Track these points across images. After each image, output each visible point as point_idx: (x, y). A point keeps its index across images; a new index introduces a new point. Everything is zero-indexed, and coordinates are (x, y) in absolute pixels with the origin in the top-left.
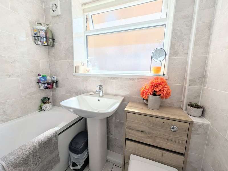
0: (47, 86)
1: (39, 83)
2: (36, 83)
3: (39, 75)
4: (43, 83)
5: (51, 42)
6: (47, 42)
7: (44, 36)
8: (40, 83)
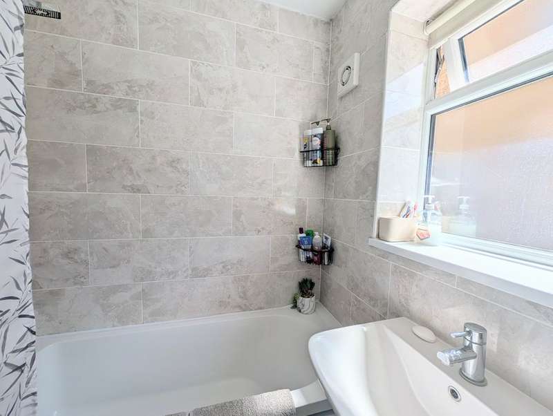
0: (311, 256)
1: (298, 246)
2: (294, 247)
3: (301, 231)
4: (305, 250)
5: (331, 156)
6: (322, 158)
7: (319, 147)
8: (301, 248)
